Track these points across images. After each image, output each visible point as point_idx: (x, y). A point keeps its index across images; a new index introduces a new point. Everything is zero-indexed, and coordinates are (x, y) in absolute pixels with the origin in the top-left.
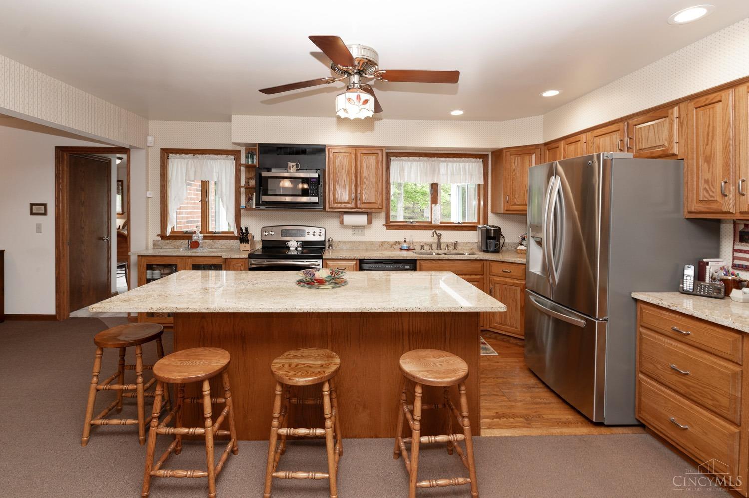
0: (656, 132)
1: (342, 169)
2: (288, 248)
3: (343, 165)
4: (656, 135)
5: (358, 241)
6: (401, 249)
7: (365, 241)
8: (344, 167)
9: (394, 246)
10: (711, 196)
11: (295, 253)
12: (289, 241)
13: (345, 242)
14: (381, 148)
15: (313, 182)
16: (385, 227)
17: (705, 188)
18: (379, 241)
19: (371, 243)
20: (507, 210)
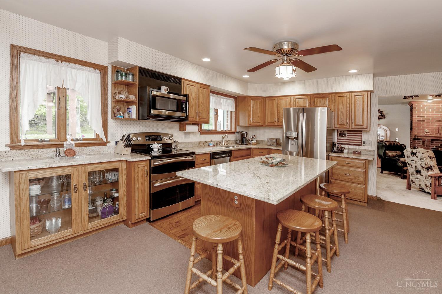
0: (324, 102)
4: (324, 103)
5: (188, 142)
7: (191, 142)
10: (343, 123)
15: (183, 102)
17: (341, 121)
18: (198, 142)
20: (250, 125)
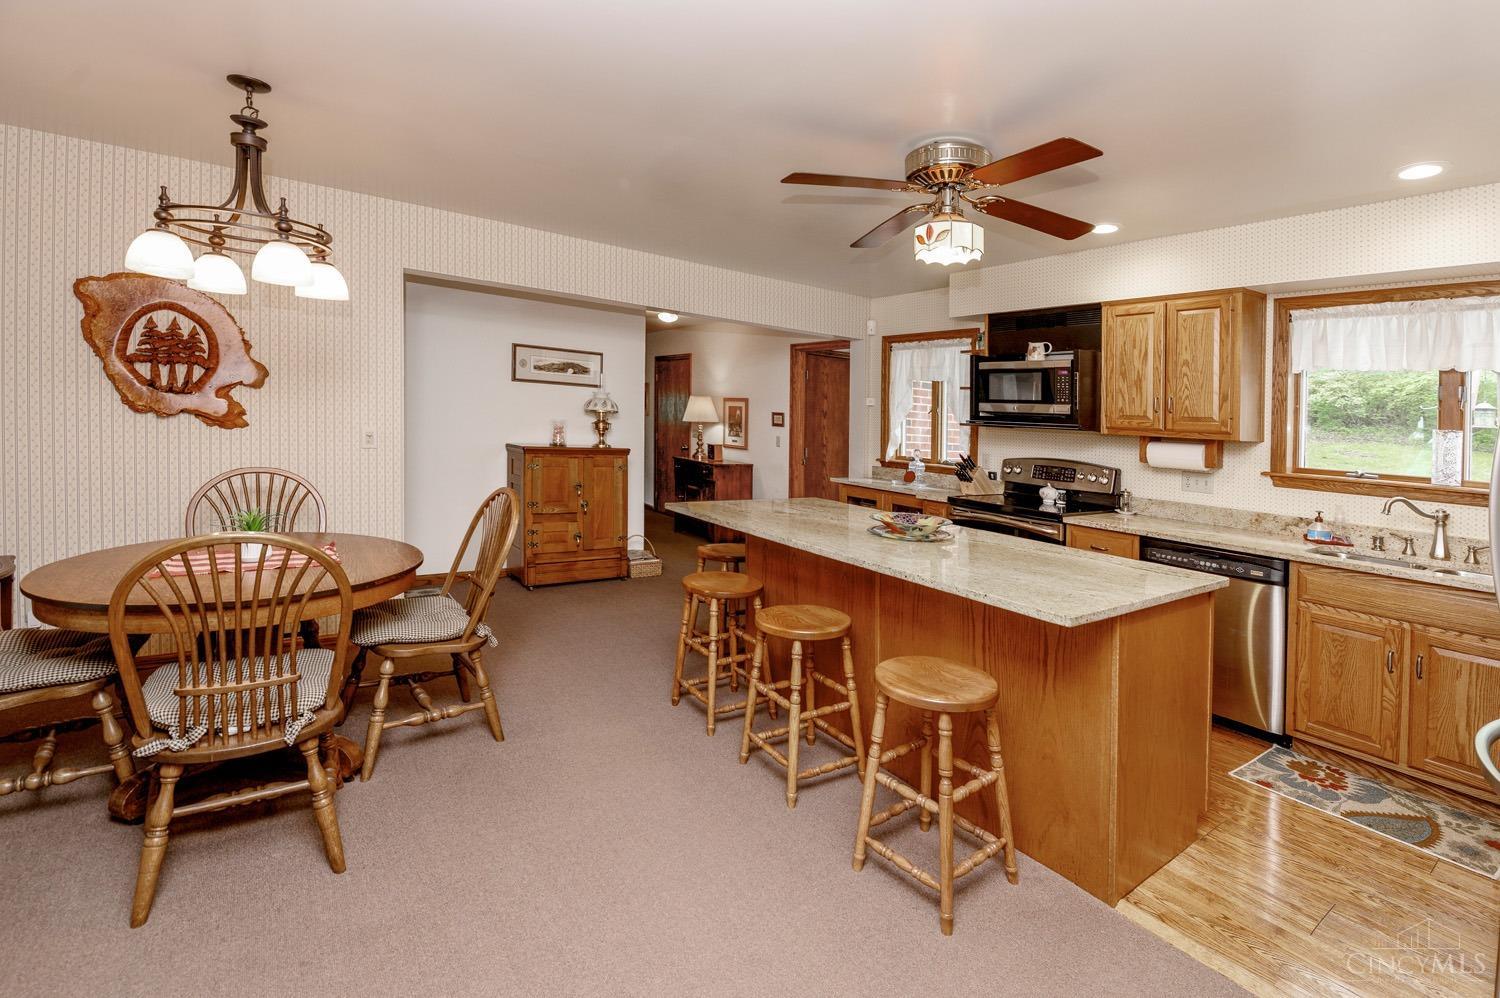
1: (1134, 347)
2: (1040, 501)
3: (1135, 341)
6: (1305, 536)
8: (1138, 344)
9: (1293, 528)
11: (1053, 510)
12: (1042, 487)
13: (1162, 503)
14: (1229, 292)
16: (1269, 480)
19: (1229, 513)
